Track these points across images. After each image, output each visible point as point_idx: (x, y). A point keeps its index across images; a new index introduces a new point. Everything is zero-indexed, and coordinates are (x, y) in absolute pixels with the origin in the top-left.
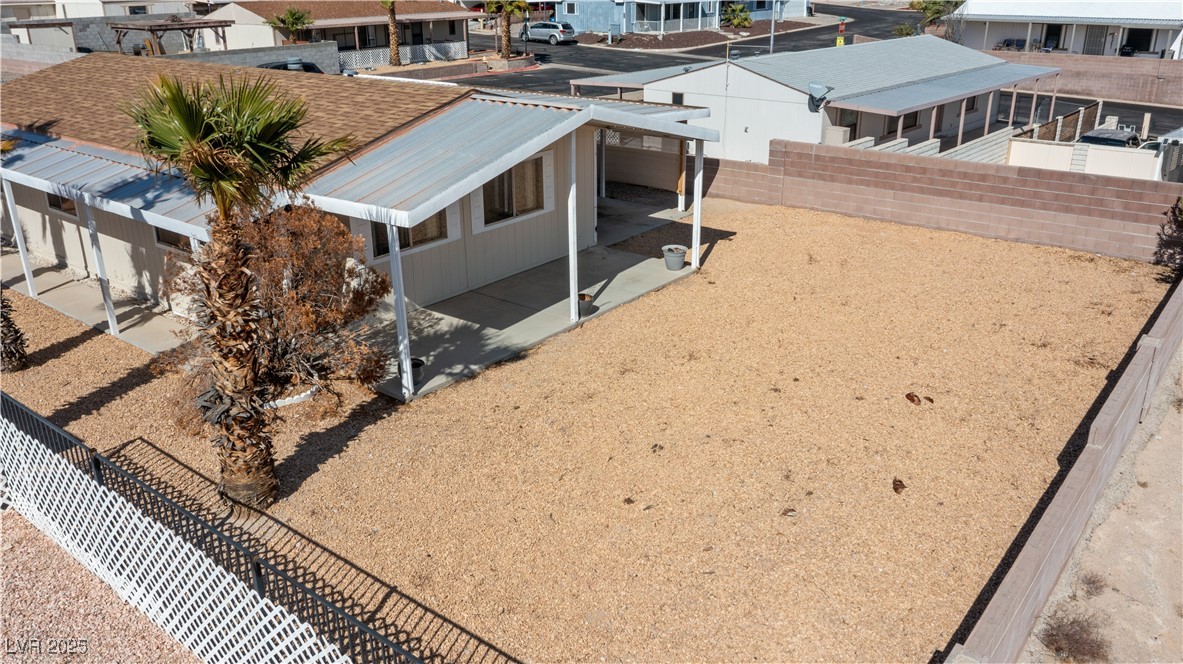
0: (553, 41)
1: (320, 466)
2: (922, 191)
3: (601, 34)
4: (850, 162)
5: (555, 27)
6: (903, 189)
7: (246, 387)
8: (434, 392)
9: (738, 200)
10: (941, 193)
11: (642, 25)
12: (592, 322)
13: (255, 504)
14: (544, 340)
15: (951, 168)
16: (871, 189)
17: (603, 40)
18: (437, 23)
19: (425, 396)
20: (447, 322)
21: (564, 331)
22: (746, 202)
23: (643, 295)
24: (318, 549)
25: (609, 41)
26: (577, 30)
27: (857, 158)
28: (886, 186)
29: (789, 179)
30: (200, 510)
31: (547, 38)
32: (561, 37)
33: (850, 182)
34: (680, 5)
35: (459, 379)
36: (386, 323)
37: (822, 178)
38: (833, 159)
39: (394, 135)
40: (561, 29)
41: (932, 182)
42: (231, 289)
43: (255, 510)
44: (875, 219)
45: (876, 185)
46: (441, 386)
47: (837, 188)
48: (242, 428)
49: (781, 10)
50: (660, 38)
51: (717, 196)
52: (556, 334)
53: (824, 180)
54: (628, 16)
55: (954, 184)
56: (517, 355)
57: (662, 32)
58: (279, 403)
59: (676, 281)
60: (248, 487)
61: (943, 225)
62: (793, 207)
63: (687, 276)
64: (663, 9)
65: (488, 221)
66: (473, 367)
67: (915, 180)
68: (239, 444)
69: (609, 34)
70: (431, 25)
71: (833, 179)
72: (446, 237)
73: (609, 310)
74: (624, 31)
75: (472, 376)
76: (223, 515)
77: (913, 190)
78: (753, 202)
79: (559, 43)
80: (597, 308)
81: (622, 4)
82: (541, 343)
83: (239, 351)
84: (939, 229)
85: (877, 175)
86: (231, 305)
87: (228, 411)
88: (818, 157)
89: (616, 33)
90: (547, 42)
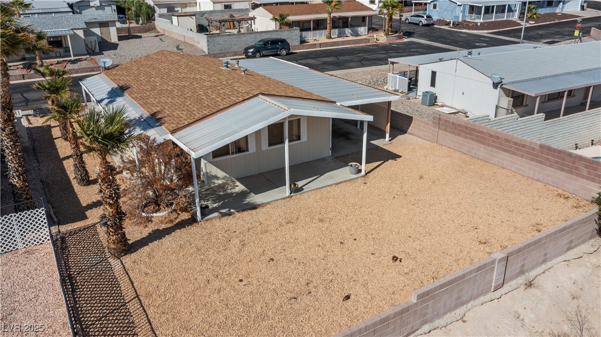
0: (421, 24)
1: (149, 244)
2: (496, 147)
3: (448, 21)
4: (466, 128)
5: (423, 17)
6: (488, 145)
7: (113, 215)
8: (211, 219)
9: (420, 137)
10: (505, 150)
11: (471, 17)
12: (297, 196)
13: (116, 255)
14: (270, 202)
15: (510, 139)
16: (475, 143)
17: (448, 24)
18: (353, 18)
19: (207, 220)
20: (240, 187)
21: (281, 199)
22: (423, 139)
23: (329, 186)
24: (127, 276)
25: (451, 25)
26: (435, 18)
27: (470, 126)
28: (481, 142)
29: (440, 131)
30: (103, 253)
31: (418, 22)
32: (425, 22)
33: (466, 137)
34: (494, 6)
35: (224, 215)
36: (216, 184)
37: (454, 133)
38: (459, 125)
39: (220, 112)
40: (426, 18)
41: (501, 144)
42: (106, 183)
43: (117, 257)
44: (476, 158)
45: (477, 141)
46: (215, 217)
47: (460, 140)
48: (112, 229)
49: (563, 7)
50: (479, 24)
51: (411, 134)
52: (277, 200)
53: (455, 134)
54: (463, 12)
55: (511, 147)
56: (254, 207)
57: (481, 21)
58: (155, 215)
59: (350, 180)
60: (114, 249)
61: (505, 166)
62: (442, 145)
63: (357, 178)
64: (483, 9)
65: (270, 145)
66: (232, 211)
67: (494, 142)
68: (111, 234)
69: (452, 21)
70: (350, 19)
71: (459, 135)
72: (248, 151)
73: (307, 191)
74: (460, 20)
75: (230, 214)
76: (108, 257)
77: (492, 146)
78: (426, 140)
79: (424, 25)
80: (303, 189)
81: (461, 5)
82: (268, 203)
83: (109, 203)
84: (503, 168)
85: (477, 136)
86: (106, 188)
87: (106, 222)
88: (453, 123)
89: (456, 20)
90: (418, 24)
